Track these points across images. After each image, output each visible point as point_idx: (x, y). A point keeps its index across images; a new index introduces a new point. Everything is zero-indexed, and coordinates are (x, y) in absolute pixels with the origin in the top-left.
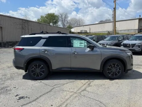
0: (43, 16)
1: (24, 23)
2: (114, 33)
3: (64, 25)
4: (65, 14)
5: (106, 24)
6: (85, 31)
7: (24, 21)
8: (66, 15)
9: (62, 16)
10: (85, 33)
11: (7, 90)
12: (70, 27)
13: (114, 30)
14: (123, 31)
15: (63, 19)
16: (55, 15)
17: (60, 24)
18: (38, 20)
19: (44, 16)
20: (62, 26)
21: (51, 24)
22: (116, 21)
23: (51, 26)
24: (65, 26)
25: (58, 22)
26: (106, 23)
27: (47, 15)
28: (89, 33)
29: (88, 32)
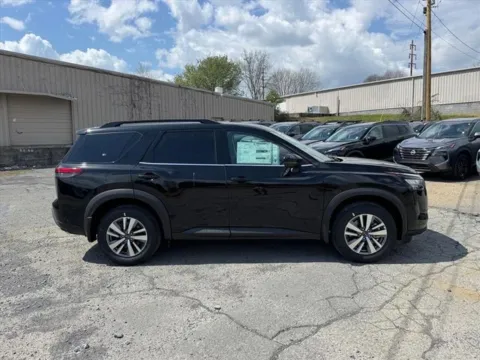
0: (192, 67)
1: (138, 87)
2: (424, 112)
3: (256, 93)
4: (259, 57)
5: (391, 84)
6: (321, 107)
7: (137, 83)
8: (263, 61)
9: (249, 63)
10: (323, 115)
11: (88, 347)
12: (276, 99)
13: (424, 104)
14: (451, 107)
15: (254, 74)
16: (229, 61)
17: (244, 90)
18: (178, 78)
19: (196, 65)
20: (249, 95)
21: (218, 90)
22: (431, 76)
23: (218, 95)
24: (258, 95)
25: (238, 83)
26: (391, 81)
27: (205, 62)
28: (334, 115)
29: (333, 111)
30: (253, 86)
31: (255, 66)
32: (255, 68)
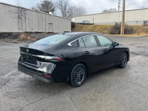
1: (21, 11)
4: (65, 1)
15: (63, 8)
20: (61, 16)
21: (50, 13)
24: (65, 16)
30: (63, 12)
31: (63, 4)
32: (63, 5)
